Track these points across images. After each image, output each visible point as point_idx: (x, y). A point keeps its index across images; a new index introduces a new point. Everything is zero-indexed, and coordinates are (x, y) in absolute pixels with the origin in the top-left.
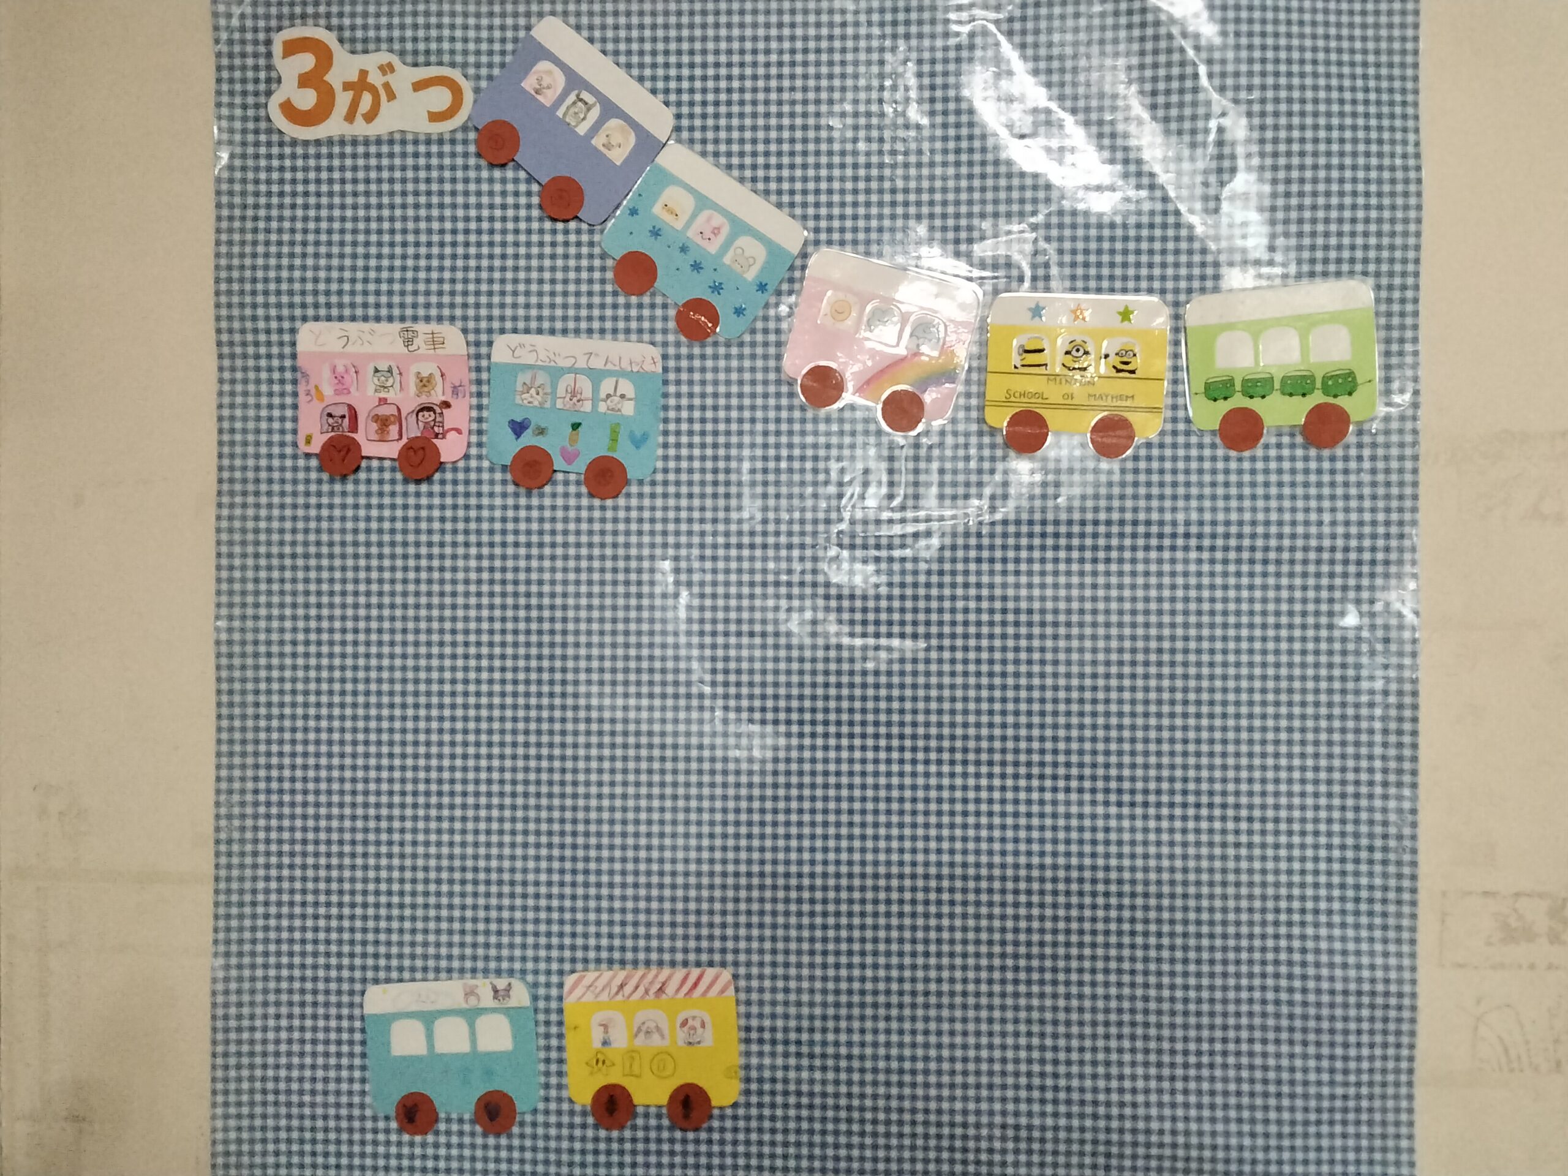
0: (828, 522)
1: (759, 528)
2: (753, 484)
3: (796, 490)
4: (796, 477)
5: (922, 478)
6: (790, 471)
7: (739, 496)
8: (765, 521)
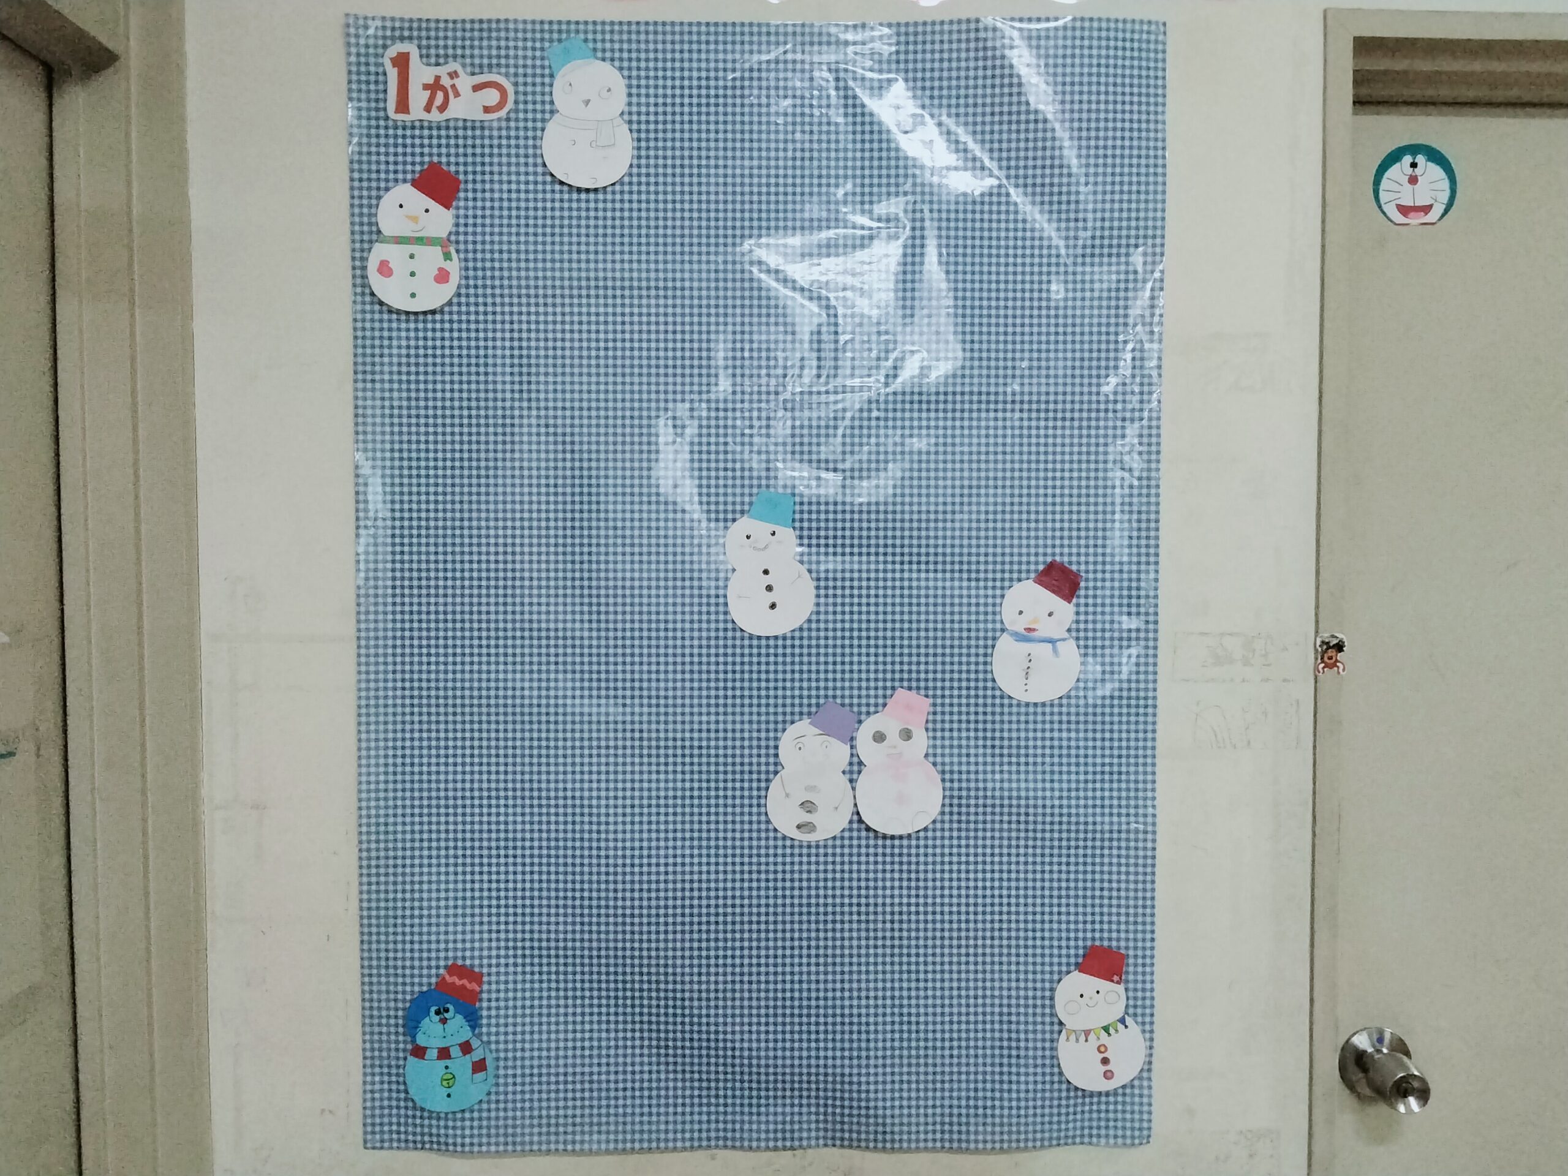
0: (777, 393)
1: (730, 397)
2: (726, 367)
3: (755, 372)
4: (755, 363)
5: (840, 363)
6: (751, 358)
7: (716, 376)
8: (734, 393)
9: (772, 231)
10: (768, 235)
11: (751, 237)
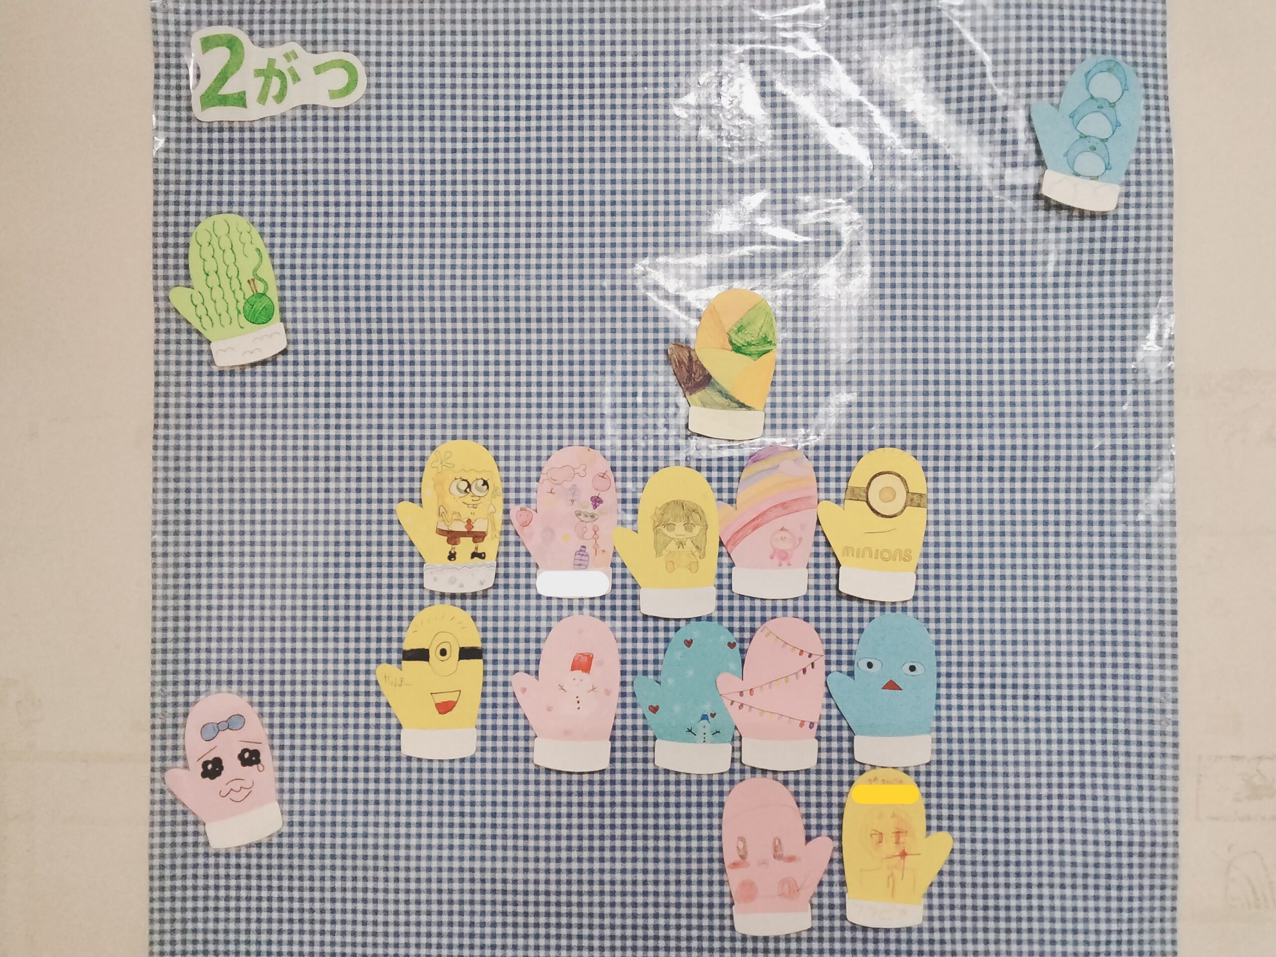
0: (677, 448)
8: (624, 448)
9: (672, 249)
10: (666, 254)
11: (645, 255)
